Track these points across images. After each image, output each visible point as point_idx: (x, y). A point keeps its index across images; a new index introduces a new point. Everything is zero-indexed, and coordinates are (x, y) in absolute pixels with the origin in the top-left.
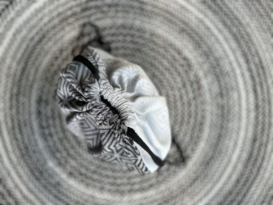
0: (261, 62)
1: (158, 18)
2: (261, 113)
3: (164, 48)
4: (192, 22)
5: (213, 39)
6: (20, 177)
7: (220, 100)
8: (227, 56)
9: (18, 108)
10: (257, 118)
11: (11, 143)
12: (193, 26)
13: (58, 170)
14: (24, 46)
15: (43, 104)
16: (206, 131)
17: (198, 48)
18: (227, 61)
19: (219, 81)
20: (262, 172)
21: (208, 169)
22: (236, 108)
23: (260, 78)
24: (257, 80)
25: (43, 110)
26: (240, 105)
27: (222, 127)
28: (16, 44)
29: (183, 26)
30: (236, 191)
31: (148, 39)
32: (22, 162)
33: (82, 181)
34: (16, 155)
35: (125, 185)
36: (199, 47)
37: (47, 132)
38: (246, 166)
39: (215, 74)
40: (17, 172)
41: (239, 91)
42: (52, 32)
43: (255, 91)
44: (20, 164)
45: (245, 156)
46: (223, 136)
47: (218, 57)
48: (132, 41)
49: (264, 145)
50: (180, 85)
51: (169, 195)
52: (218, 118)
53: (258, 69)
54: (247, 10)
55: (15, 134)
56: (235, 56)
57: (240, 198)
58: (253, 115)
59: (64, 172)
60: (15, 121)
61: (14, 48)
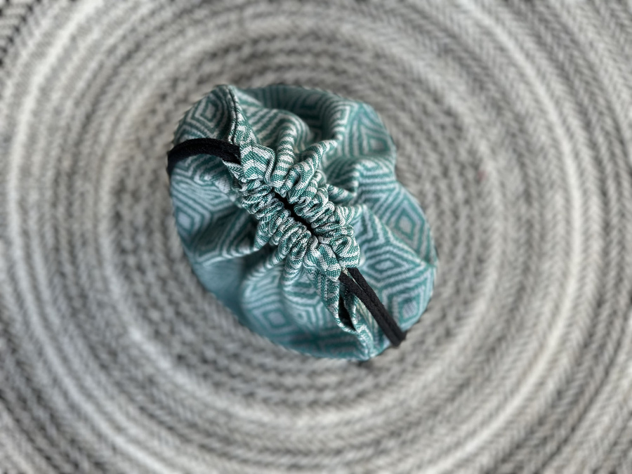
0: (618, 129)
1: (393, 21)
2: (615, 241)
3: (404, 86)
4: (467, 33)
5: (512, 73)
6: (65, 360)
7: (523, 208)
8: (543, 112)
9: (70, 204)
10: (605, 252)
11: (51, 282)
12: (470, 42)
13: (151, 348)
14: (93, 65)
15: (127, 199)
16: (492, 275)
17: (477, 91)
18: (542, 122)
19: (522, 165)
20: (614, 375)
21: (492, 364)
22: (561, 229)
23: (616, 164)
24: (609, 168)
25: (125, 212)
26: (568, 222)
27: (526, 270)
28: (76, 59)
29: (448, 40)
30: (553, 418)
31: (368, 65)
32: (72, 327)
33: (205, 376)
34: (59, 310)
35: (303, 389)
36: (482, 88)
37: (131, 261)
38: (578, 362)
39: (515, 151)
40: (60, 350)
41: (566, 190)
42: (157, 39)
43: (604, 193)
44: (66, 330)
45: (577, 336)
46: (529, 290)
47: (523, 112)
48: (332, 69)
49: (620, 314)
50: (437, 171)
51: (401, 419)
52: (518, 249)
53: (610, 143)
54: (590, 14)
55: (60, 263)
56: (561, 114)
57: (563, 432)
58: (596, 245)
59: (164, 355)
60: (63, 233)
61: (70, 68)
